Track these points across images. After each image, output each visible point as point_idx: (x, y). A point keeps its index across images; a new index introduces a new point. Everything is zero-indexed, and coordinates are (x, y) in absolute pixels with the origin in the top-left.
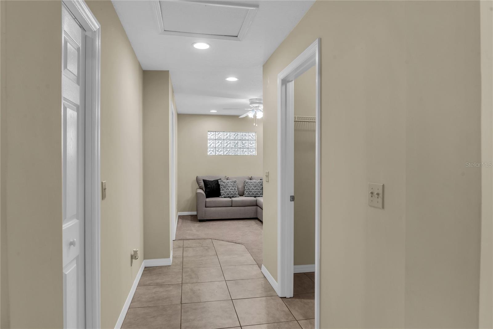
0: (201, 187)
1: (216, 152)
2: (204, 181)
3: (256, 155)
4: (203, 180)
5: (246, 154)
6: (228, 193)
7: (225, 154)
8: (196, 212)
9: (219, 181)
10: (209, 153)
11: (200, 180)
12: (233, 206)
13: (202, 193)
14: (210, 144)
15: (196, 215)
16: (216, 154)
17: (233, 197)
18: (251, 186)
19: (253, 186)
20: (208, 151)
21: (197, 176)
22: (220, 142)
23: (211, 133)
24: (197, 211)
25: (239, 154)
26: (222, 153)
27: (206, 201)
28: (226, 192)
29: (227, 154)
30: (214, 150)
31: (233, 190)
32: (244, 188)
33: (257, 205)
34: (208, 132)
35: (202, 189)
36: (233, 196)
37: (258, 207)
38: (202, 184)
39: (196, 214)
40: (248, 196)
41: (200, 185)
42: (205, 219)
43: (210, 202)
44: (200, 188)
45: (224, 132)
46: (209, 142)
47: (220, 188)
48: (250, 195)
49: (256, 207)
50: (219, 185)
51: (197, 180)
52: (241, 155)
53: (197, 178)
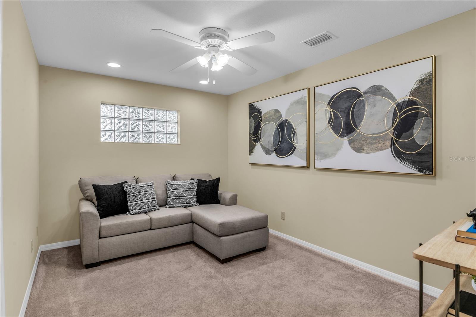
0: (89, 198)
1: (116, 137)
2: (95, 187)
3: (179, 143)
4: (93, 185)
5: (164, 141)
6: (142, 205)
7: (130, 141)
8: (79, 240)
9: (125, 185)
10: (102, 140)
11: (86, 186)
12: (152, 228)
13: (91, 213)
14: (105, 124)
15: (79, 247)
16: (116, 141)
17: (151, 211)
18: (179, 190)
19: (182, 190)
20: (102, 135)
21: (81, 177)
22: (123, 122)
23: (108, 106)
24: (81, 237)
25: (153, 142)
26: (126, 140)
27: (100, 226)
28: (137, 205)
29: (133, 141)
30: (111, 134)
31: (151, 200)
32: (167, 194)
33: (192, 222)
34: (102, 104)
35: (91, 201)
36: (151, 209)
37: (194, 224)
38: (91, 192)
39: (79, 243)
40: (174, 207)
41: (87, 195)
42: (100, 260)
43: (109, 227)
44: (87, 200)
45: (129, 106)
46: (102, 120)
47: (126, 198)
48: (178, 205)
49: (191, 224)
50: (125, 193)
51: (81, 185)
52: (156, 142)
53: (79, 181)
